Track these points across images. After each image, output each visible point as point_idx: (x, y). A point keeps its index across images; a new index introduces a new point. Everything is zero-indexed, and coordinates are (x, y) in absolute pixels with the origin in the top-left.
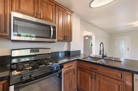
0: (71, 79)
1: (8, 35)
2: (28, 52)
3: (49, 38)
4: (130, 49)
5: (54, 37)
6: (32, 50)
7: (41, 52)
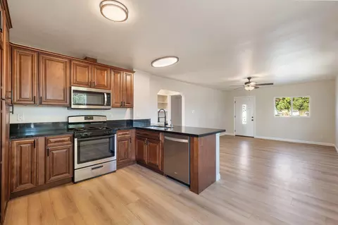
0: (126, 147)
1: (68, 103)
2: (82, 120)
3: (103, 105)
4: (254, 119)
5: (109, 104)
6: (86, 117)
7: (95, 119)
